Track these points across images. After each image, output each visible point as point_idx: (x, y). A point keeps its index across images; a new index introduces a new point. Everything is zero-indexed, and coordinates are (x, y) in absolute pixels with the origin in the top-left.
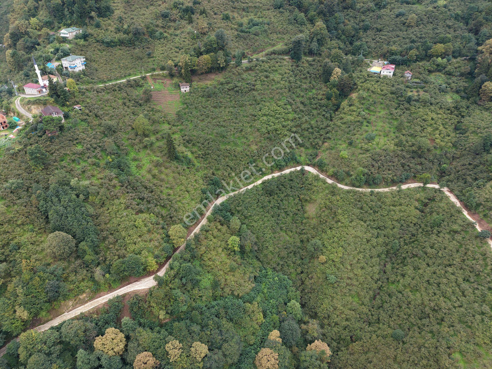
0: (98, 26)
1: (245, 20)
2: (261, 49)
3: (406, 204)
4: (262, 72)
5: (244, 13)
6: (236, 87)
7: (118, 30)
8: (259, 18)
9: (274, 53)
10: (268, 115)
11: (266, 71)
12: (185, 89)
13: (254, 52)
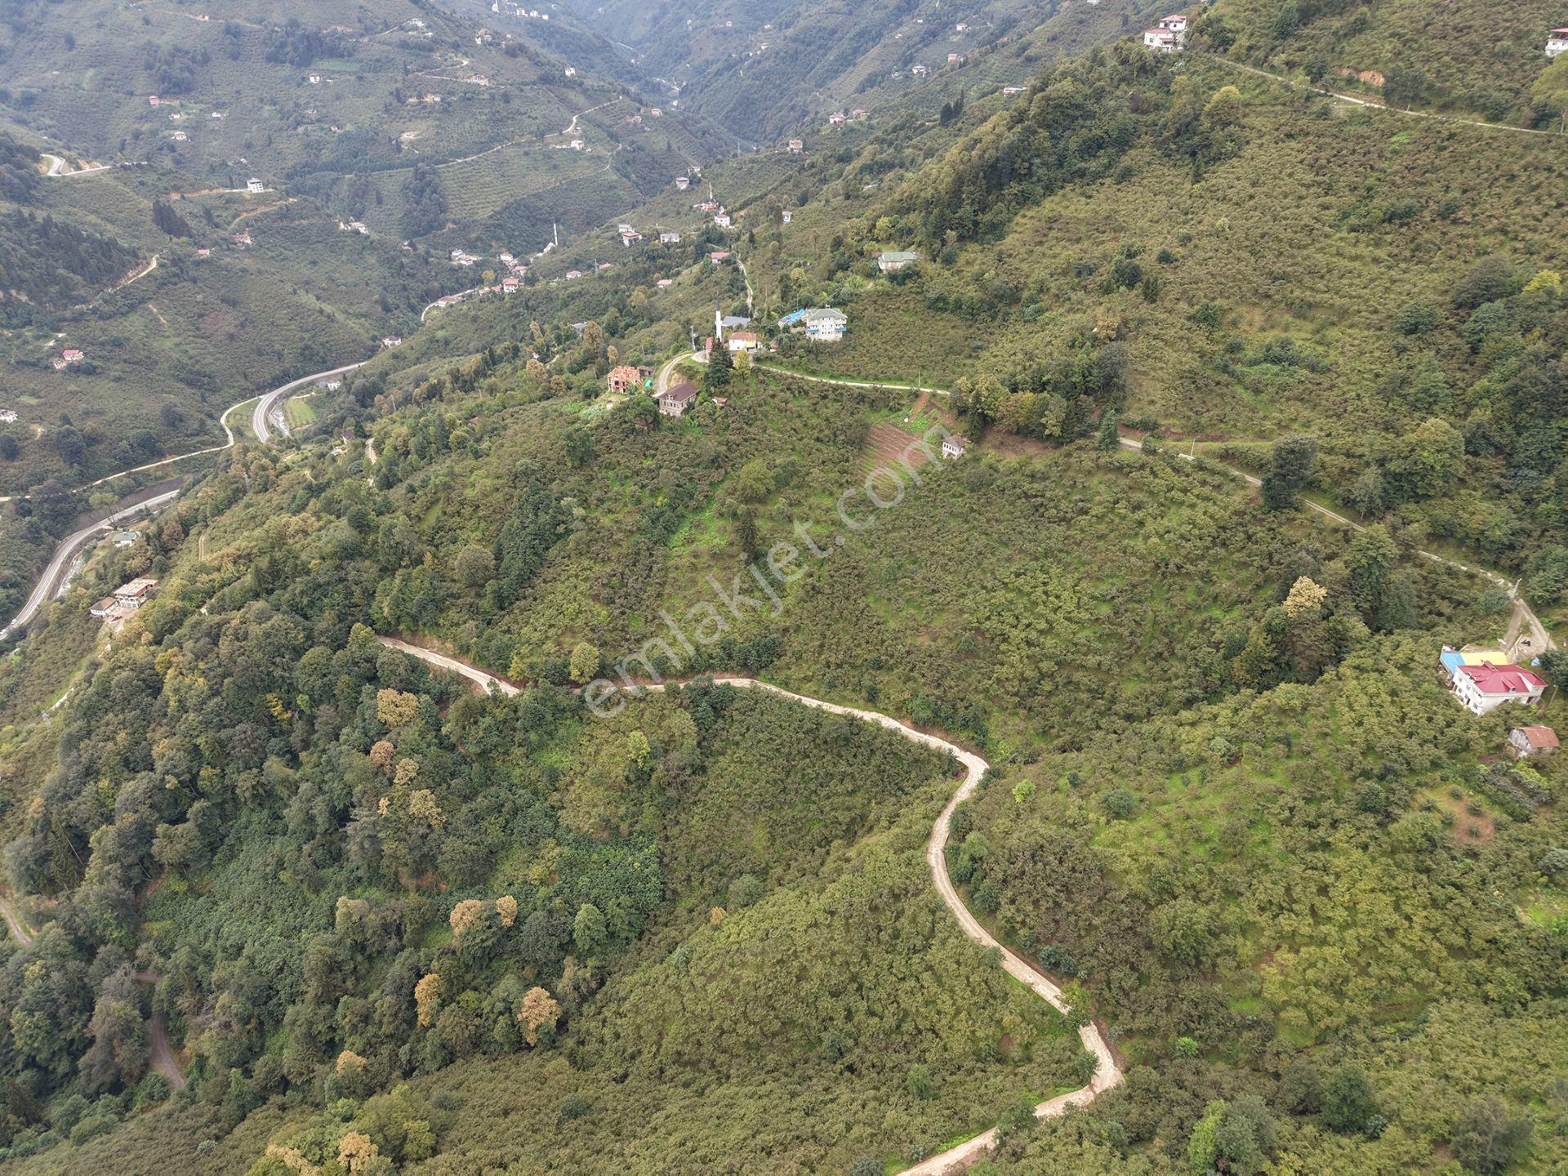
0: (949, 261)
1: (1270, 336)
2: (1218, 433)
3: (960, 1002)
4: (1141, 490)
5: (1288, 318)
6: (1043, 496)
7: (978, 278)
8: (1319, 343)
9: (1227, 456)
10: (1029, 594)
11: (1151, 493)
12: (952, 450)
13: (1196, 431)
